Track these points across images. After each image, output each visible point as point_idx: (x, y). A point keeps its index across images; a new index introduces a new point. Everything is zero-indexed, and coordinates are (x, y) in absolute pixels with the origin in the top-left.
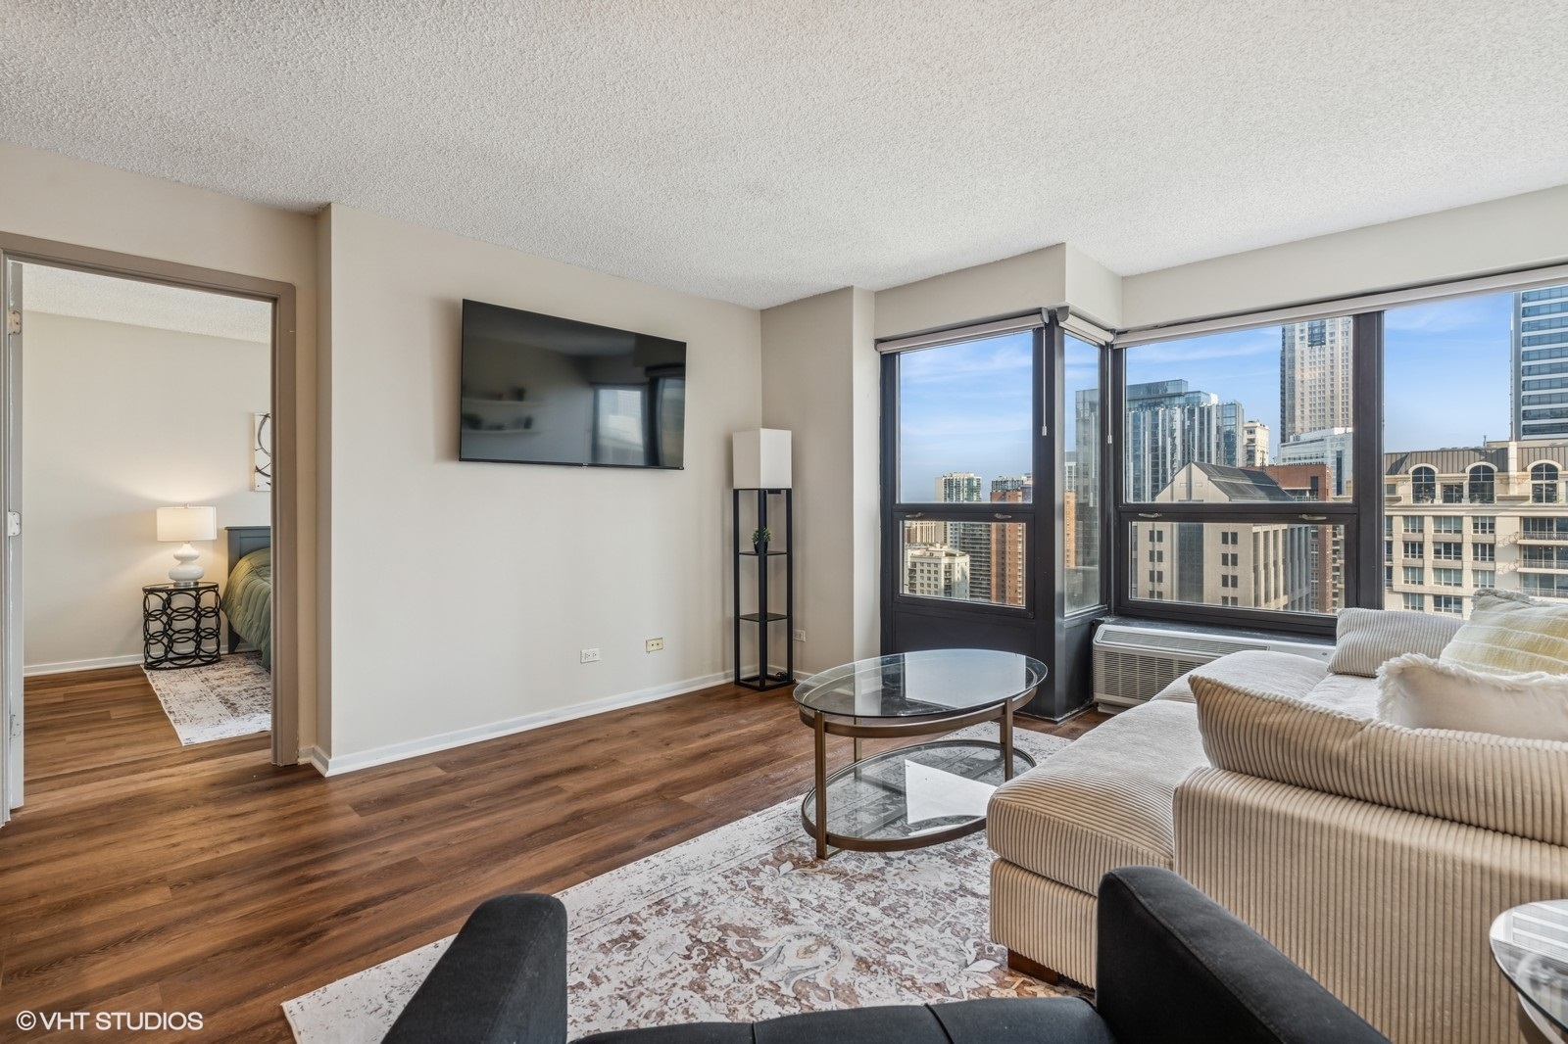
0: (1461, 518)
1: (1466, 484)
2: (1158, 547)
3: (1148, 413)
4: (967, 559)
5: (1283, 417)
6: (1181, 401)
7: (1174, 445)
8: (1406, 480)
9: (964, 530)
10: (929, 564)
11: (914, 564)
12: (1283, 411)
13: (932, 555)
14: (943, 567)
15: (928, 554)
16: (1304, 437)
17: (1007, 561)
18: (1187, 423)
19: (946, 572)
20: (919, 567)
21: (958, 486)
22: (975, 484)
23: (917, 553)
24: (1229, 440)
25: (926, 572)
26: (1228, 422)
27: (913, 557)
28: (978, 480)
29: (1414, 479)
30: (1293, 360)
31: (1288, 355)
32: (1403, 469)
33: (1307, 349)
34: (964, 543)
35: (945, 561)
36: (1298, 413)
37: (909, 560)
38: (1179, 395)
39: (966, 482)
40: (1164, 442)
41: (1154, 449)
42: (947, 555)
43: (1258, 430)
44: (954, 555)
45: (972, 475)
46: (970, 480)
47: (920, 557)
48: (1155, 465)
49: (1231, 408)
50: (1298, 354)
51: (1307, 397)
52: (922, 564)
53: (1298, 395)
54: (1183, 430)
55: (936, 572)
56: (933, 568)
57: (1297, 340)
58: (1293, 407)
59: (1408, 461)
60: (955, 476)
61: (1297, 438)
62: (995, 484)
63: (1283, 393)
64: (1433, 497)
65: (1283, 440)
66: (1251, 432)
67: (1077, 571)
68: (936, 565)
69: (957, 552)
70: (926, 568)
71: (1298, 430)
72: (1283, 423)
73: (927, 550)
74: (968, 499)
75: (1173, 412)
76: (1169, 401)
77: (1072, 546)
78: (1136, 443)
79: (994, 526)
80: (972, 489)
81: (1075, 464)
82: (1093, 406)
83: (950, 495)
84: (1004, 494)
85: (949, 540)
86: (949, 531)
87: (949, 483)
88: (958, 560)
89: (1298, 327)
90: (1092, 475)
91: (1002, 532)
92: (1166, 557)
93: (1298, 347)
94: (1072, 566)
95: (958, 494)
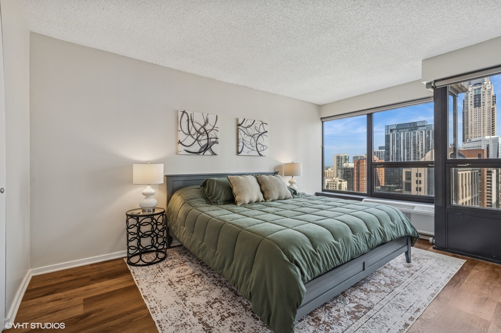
2: (420, 179)
3: (412, 133)
4: (346, 182)
5: (464, 133)
6: (425, 128)
7: (422, 144)
9: (344, 173)
10: (333, 184)
11: (328, 184)
12: (464, 131)
13: (334, 181)
14: (338, 185)
15: (333, 180)
16: (473, 140)
17: (360, 183)
18: (427, 136)
19: (339, 187)
20: (330, 185)
21: (341, 158)
22: (347, 157)
23: (329, 180)
25: (332, 186)
27: (327, 181)
28: (348, 156)
30: (467, 113)
31: (465, 111)
33: (473, 108)
34: (344, 177)
35: (339, 183)
36: (470, 131)
37: (326, 182)
38: (424, 126)
39: (344, 157)
40: (418, 142)
41: (414, 145)
42: (339, 181)
44: (342, 181)
45: (346, 155)
46: (345, 156)
47: (330, 181)
48: (415, 151)
50: (469, 110)
51: (473, 126)
52: (331, 184)
53: (469, 125)
54: (426, 138)
55: (336, 187)
56: (334, 185)
57: (469, 105)
58: (468, 129)
60: (340, 155)
61: (470, 140)
62: (354, 158)
65: (463, 141)
67: (385, 187)
68: (336, 184)
69: (343, 180)
70: (332, 185)
71: (469, 137)
73: (332, 179)
74: (345, 163)
75: (422, 132)
76: (419, 128)
77: (383, 178)
78: (408, 143)
79: (355, 171)
80: (346, 159)
81: (384, 150)
82: (391, 131)
83: (339, 161)
84: (359, 161)
85: (339, 176)
86: (339, 173)
87: (338, 157)
88: (343, 183)
89: (469, 101)
90: (391, 154)
91: (358, 174)
92: (423, 182)
93: (469, 108)
94: (383, 185)
95: (341, 161)
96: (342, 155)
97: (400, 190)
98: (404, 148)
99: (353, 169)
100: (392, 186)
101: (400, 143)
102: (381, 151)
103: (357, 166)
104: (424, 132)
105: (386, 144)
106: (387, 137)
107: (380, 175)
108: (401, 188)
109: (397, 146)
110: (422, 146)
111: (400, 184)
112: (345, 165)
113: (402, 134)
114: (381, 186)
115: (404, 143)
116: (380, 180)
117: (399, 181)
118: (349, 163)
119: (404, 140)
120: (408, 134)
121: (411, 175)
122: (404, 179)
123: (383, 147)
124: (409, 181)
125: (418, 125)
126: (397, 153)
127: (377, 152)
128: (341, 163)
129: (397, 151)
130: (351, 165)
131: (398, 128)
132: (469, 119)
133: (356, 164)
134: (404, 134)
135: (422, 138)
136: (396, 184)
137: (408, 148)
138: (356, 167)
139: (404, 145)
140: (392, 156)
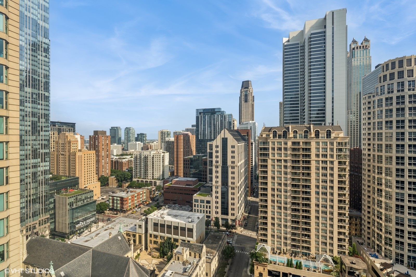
0: (282, 142)
1: (282, 134)
2: (218, 149)
3: (213, 116)
4: (168, 153)
5: (240, 118)
6: (220, 113)
7: (218, 124)
8: (271, 133)
9: (167, 145)
10: (158, 155)
11: (153, 156)
12: (240, 117)
13: (158, 153)
14: (162, 156)
15: (157, 152)
16: (244, 123)
17: (179, 154)
18: (221, 119)
19: (162, 157)
20: (155, 156)
21: (164, 133)
23: (154, 152)
24: (230, 123)
25: (157, 158)
26: (230, 119)
27: (153, 153)
28: (170, 132)
29: (273, 133)
31: (241, 104)
32: (271, 131)
33: (244, 103)
34: (167, 149)
35: (162, 154)
36: (242, 117)
37: (152, 154)
38: (219, 112)
40: (216, 123)
41: (214, 125)
42: (163, 153)
43: (235, 121)
44: (165, 153)
45: (168, 130)
46: (168, 132)
47: (155, 153)
48: (214, 128)
49: (230, 116)
50: (242, 104)
51: (244, 114)
52: (156, 155)
53: (242, 113)
54: (220, 120)
55: (160, 158)
56: (159, 157)
57: (242, 101)
58: (241, 116)
59: (272, 129)
60: (164, 131)
61: (243, 123)
62: (174, 133)
63: (240, 113)
64: (276, 137)
65: (240, 124)
66: (234, 121)
67: (196, 156)
68: (160, 155)
69: (165, 152)
70: (157, 156)
71: (242, 121)
72: (240, 120)
73: (157, 151)
74: (167, 137)
75: (218, 116)
76: (217, 113)
77: (195, 149)
78: (210, 123)
79: (175, 144)
80: (168, 134)
81: (195, 128)
82: (200, 113)
83: (162, 136)
84: (178, 136)
85: (163, 148)
86: (163, 146)
87: (162, 133)
88: (166, 154)
89: (242, 98)
90: (200, 131)
91: (177, 146)
92: (219, 152)
93: (242, 102)
94: (195, 154)
95: (164, 135)
96: (165, 130)
97: (205, 157)
98: (208, 127)
99: (173, 142)
100: (201, 155)
101: (206, 123)
102: (193, 128)
103: (176, 139)
104: (219, 116)
105: (196, 123)
106: (197, 118)
107: (193, 147)
108: (206, 156)
109: (204, 125)
110: (218, 126)
111: (205, 153)
112: (167, 139)
113: (207, 116)
114: (193, 156)
115: (208, 123)
116: (193, 150)
117: (205, 151)
118: (170, 137)
119: (208, 121)
120: (210, 117)
121: (212, 146)
122: (208, 151)
123: (195, 125)
124: (211, 151)
125: (216, 110)
126: (204, 130)
127: (191, 129)
128: (164, 137)
129: (204, 128)
130: (172, 139)
131: (204, 112)
132: (242, 109)
133: (175, 138)
134: (208, 116)
135: (218, 120)
136: (203, 153)
137: (210, 127)
138: (175, 141)
139: (208, 125)
140: (201, 132)
